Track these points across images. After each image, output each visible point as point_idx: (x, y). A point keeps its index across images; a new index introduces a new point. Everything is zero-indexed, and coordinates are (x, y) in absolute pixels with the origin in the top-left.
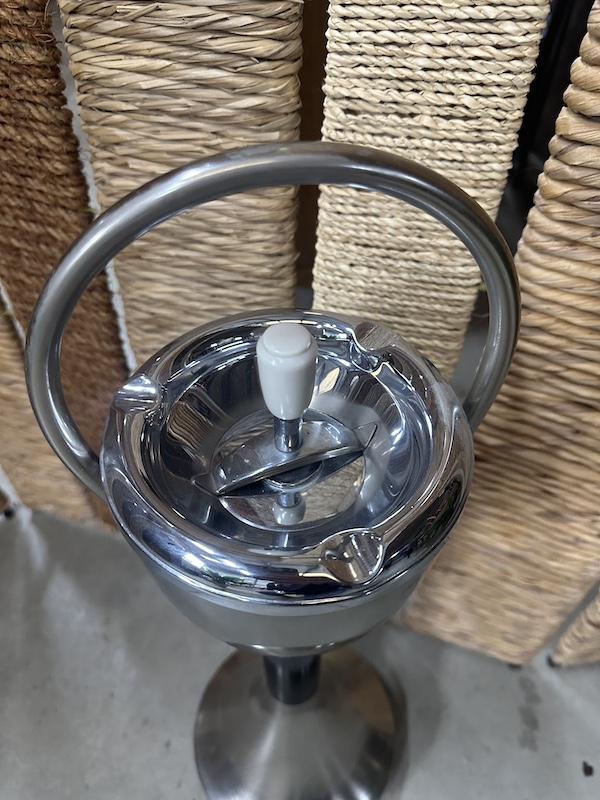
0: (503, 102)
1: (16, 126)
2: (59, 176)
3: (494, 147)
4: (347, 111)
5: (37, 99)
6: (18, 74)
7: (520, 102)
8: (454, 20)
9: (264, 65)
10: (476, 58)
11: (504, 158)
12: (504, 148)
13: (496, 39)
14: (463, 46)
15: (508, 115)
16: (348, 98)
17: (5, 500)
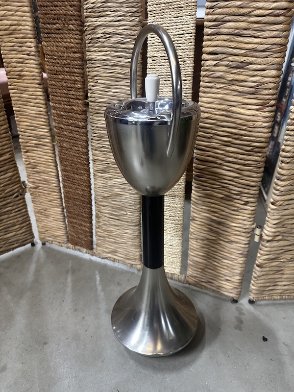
0: (188, 53)
1: (70, 75)
2: (79, 89)
3: (188, 65)
4: (153, 60)
5: (77, 67)
6: (73, 60)
7: (192, 53)
8: (175, 35)
10: (181, 43)
11: (191, 68)
12: (191, 65)
13: (184, 38)
14: (178, 41)
15: (190, 57)
16: (153, 57)
17: (33, 237)
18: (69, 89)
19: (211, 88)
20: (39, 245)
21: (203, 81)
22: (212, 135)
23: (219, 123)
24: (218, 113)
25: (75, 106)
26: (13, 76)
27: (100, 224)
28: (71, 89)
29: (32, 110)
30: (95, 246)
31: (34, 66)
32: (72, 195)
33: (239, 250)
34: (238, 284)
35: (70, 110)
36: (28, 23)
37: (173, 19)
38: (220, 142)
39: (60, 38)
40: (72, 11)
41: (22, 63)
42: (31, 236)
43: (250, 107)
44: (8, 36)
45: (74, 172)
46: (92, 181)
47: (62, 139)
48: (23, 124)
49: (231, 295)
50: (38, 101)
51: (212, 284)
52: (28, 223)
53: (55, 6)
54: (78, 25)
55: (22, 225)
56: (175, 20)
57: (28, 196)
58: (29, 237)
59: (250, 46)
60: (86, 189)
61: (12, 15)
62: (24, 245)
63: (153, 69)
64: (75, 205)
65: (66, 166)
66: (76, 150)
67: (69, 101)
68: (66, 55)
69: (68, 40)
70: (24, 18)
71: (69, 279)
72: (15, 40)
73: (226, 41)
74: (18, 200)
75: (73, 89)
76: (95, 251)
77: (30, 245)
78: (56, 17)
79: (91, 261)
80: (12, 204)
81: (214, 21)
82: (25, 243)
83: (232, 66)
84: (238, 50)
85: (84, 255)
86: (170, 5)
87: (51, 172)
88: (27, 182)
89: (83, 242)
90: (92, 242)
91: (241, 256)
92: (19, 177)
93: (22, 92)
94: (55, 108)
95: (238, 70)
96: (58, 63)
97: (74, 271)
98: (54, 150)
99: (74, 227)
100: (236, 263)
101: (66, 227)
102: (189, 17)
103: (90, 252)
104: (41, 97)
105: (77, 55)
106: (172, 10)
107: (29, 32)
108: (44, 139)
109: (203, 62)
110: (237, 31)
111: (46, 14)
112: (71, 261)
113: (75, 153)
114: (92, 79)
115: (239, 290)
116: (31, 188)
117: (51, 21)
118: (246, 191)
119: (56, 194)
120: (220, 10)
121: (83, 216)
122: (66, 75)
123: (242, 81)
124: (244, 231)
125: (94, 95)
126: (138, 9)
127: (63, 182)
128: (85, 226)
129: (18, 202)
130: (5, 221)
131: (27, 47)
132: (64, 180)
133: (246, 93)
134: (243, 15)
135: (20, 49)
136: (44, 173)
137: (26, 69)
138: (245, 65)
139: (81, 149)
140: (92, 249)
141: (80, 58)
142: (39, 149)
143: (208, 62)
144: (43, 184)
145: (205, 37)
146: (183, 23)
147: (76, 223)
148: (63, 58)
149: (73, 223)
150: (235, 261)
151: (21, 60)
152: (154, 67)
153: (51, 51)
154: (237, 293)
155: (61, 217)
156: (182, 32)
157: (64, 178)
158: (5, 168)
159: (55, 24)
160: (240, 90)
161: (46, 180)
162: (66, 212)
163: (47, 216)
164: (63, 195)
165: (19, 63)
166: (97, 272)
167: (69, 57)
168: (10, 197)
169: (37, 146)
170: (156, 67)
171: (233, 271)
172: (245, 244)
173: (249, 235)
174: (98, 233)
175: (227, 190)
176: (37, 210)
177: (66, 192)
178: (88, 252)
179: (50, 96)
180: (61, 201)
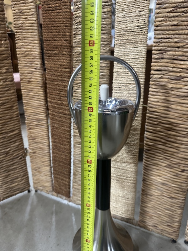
0: (141, 70)
1: (62, 82)
4: (117, 74)
5: (67, 77)
6: (64, 73)
7: (144, 70)
8: (133, 59)
9: (104, 68)
10: (137, 64)
11: (143, 79)
12: (143, 77)
13: (139, 61)
14: (134, 62)
15: (143, 72)
16: (117, 72)
17: (29, 186)
18: (61, 90)
19: (157, 92)
20: (33, 192)
21: (152, 88)
22: (158, 123)
23: (163, 115)
24: (162, 108)
25: (64, 101)
26: (25, 82)
27: (76, 180)
28: (62, 91)
29: (35, 103)
30: (71, 195)
31: (38, 75)
32: (58, 159)
33: (177, 204)
34: (177, 229)
35: (61, 103)
36: (37, 50)
37: (132, 49)
38: (164, 128)
39: (57, 59)
40: (65, 43)
41: (31, 73)
42: (28, 186)
43: (185, 105)
44: (24, 58)
45: (61, 143)
46: (72, 150)
47: (54, 121)
48: (29, 111)
49: (172, 237)
50: (39, 97)
51: (157, 228)
52: (26, 176)
53: (55, 41)
54: (69, 52)
55: (23, 178)
56: (133, 50)
57: (28, 159)
58: (27, 186)
59: (184, 67)
60: (68, 155)
61: (27, 45)
62: (23, 192)
63: (117, 80)
64: (60, 165)
65: (55, 139)
66: (63, 129)
67: (60, 98)
68: (60, 69)
69: (62, 61)
70: (35, 47)
71: (54, 219)
72: (28, 60)
73: (167, 63)
74: (22, 161)
75: (64, 91)
76: (71, 198)
77: (27, 192)
78: (55, 47)
79: (68, 206)
80: (17, 164)
81: (160, 50)
82: (24, 190)
83: (172, 79)
84: (176, 69)
85: (64, 201)
86: (130, 41)
87: (45, 143)
88: (28, 149)
89: (64, 192)
90: (69, 192)
91: (179, 208)
92: (23, 145)
93: (30, 91)
94: (51, 102)
95: (176, 81)
96: (54, 74)
97: (57, 213)
98: (48, 128)
99: (57, 181)
100: (175, 213)
101: (52, 181)
102: (142, 48)
103: (69, 199)
104: (42, 95)
105: (67, 70)
106: (131, 43)
107: (37, 55)
108: (42, 121)
109: (151, 76)
110: (175, 57)
111: (49, 45)
112: (54, 205)
113: (62, 131)
114: (76, 85)
115: (177, 234)
116: (31, 153)
117: (52, 49)
118: (183, 162)
119: (47, 157)
120: (163, 44)
121: (64, 174)
122: (59, 82)
123: (179, 88)
124: (181, 190)
125: (77, 95)
126: (108, 43)
127: (53, 150)
128: (65, 181)
129: (21, 163)
130: (12, 175)
131: (35, 64)
132: (53, 149)
133: (182, 96)
134: (179, 47)
135: (31, 65)
136: (40, 143)
137: (34, 77)
138: (181, 78)
139: (66, 129)
140: (69, 197)
141: (69, 72)
142: (38, 128)
143: (155, 76)
144: (39, 150)
145: (153, 60)
146: (138, 52)
147: (59, 178)
148: (58, 71)
149: (57, 178)
150: (175, 212)
151: (31, 72)
152: (118, 78)
153: (51, 67)
154: (176, 236)
155: (49, 173)
156: (138, 57)
157: (53, 147)
158: (15, 139)
159: (54, 51)
160: (178, 94)
161: (41, 148)
162: (53, 170)
163: (40, 172)
164: (51, 159)
165: (29, 73)
166: (73, 215)
167: (62, 71)
168: (17, 159)
169: (37, 125)
170: (119, 78)
171: (173, 219)
172: (183, 200)
173: (185, 194)
174: (75, 186)
175: (169, 161)
176: (33, 168)
177: (54, 157)
178: (66, 199)
179: (48, 95)
180: (50, 162)
